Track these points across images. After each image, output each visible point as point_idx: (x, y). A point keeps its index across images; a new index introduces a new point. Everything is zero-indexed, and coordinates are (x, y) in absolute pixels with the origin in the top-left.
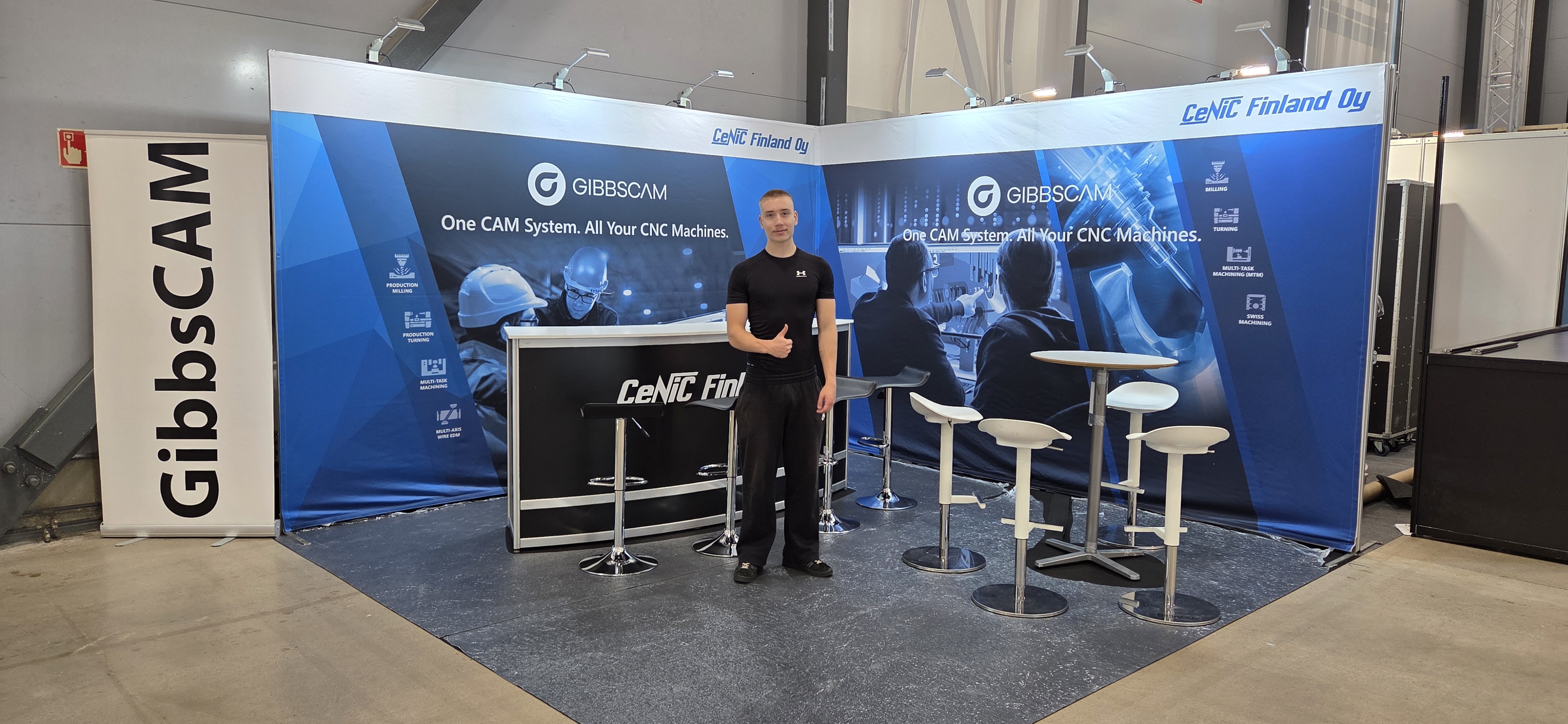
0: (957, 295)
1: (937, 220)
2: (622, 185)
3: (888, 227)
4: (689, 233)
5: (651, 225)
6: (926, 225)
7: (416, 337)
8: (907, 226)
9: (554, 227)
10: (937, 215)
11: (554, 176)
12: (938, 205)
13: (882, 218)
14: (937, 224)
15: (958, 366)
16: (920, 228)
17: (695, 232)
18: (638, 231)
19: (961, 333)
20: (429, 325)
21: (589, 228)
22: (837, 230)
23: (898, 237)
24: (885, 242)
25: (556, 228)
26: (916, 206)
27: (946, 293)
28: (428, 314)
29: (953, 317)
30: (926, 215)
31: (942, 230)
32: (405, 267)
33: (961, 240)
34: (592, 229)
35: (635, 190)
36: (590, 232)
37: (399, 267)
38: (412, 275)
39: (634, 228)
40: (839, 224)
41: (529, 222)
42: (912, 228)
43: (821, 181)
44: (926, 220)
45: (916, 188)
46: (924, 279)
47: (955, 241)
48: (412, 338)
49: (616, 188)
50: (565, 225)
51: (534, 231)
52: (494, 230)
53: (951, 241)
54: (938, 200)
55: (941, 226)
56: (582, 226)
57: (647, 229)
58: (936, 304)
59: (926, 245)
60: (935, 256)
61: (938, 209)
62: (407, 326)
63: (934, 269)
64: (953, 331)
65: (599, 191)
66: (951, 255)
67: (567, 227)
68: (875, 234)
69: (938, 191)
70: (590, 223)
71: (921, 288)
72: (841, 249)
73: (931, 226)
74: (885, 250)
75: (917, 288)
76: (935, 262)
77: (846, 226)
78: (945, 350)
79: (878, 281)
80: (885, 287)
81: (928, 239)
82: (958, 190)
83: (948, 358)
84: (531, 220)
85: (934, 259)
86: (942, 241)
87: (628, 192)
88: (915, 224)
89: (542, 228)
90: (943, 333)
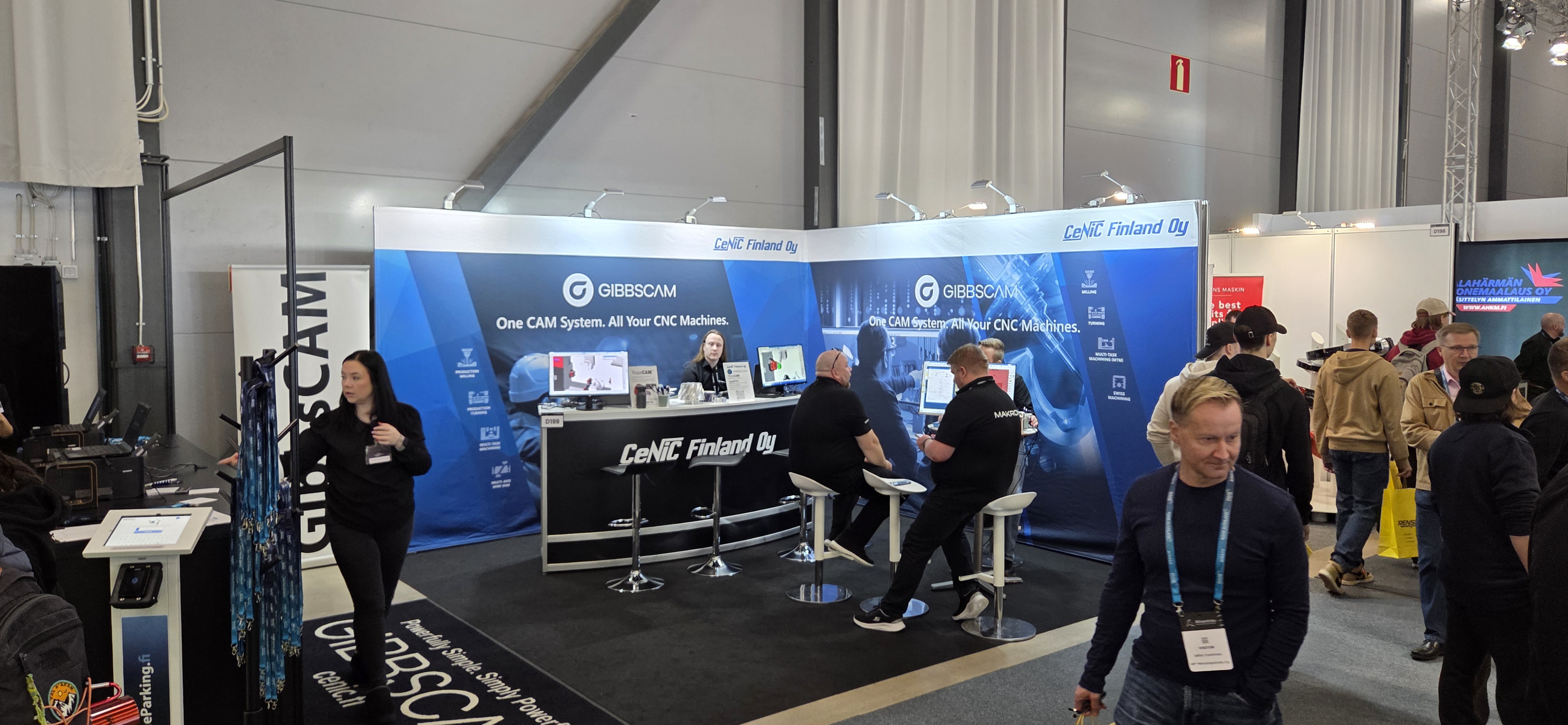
1: (894, 309)
2: (639, 288)
3: (859, 314)
4: (694, 322)
5: (663, 317)
6: (886, 313)
7: (477, 411)
8: (872, 314)
9: (584, 322)
10: (894, 306)
11: (584, 283)
12: (894, 297)
13: (854, 307)
14: (894, 313)
16: (881, 315)
17: (700, 321)
18: (652, 322)
19: (913, 402)
20: (487, 401)
21: (612, 322)
22: (821, 315)
23: (865, 322)
25: (586, 323)
26: (878, 297)
28: (486, 393)
30: (886, 305)
31: (898, 318)
32: (470, 358)
33: (911, 326)
34: (614, 323)
35: (649, 291)
36: (613, 325)
37: (464, 358)
38: (474, 364)
39: (649, 320)
40: (822, 311)
41: (564, 320)
43: (808, 275)
44: (886, 309)
45: (878, 282)
46: (885, 357)
47: (907, 327)
48: (474, 411)
49: (634, 290)
50: (593, 320)
51: (568, 327)
52: (537, 327)
53: (904, 327)
54: (894, 294)
55: (897, 315)
56: (605, 321)
57: (659, 321)
58: (894, 377)
59: (886, 329)
61: (894, 301)
62: (471, 402)
63: (892, 349)
65: (619, 293)
66: (904, 338)
67: (595, 323)
68: (849, 319)
69: (894, 286)
70: (613, 318)
71: (883, 365)
72: (825, 331)
73: (889, 315)
74: (857, 332)
75: (880, 364)
76: (893, 343)
77: (828, 312)
80: (857, 363)
81: (887, 324)
82: (908, 286)
84: (566, 318)
85: (892, 341)
86: (898, 326)
87: (644, 292)
88: (878, 313)
89: (574, 324)
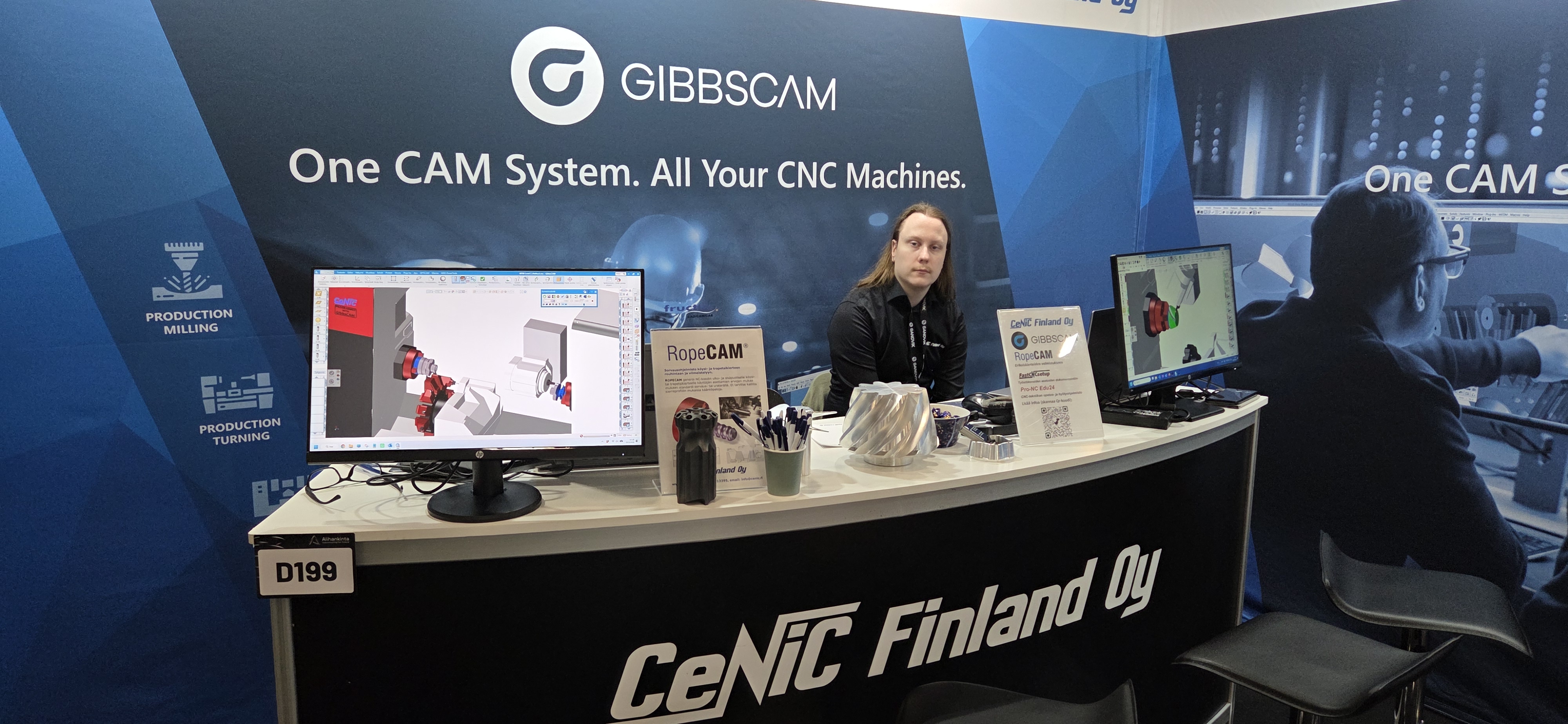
0: (1519, 325)
1: (1471, 143)
2: (736, 80)
3: (1324, 164)
4: (882, 180)
5: (802, 166)
6: (1435, 154)
7: (235, 432)
8: (1376, 158)
9: (576, 173)
10: (1472, 132)
11: (576, 57)
12: (1475, 107)
13: (1308, 141)
14: (1469, 154)
15: (1510, 494)
16: (1416, 162)
17: (895, 179)
18: (770, 178)
19: (1525, 416)
20: (266, 402)
21: (661, 172)
22: (1192, 168)
23: (1350, 183)
24: (1313, 194)
25: (582, 175)
26: (1407, 111)
27: (1486, 318)
28: (264, 379)
29: (1504, 379)
30: (1438, 133)
31: (1486, 168)
32: (194, 273)
33: (1544, 193)
34: (667, 176)
35: (765, 90)
36: (662, 183)
37: (179, 273)
38: (215, 292)
39: (762, 172)
40: (1197, 155)
41: (515, 162)
42: (1393, 162)
43: (1162, 67)
44: (1437, 144)
45: (1412, 68)
46: (1420, 281)
47: (1524, 194)
48: (225, 434)
49: (723, 86)
50: (604, 169)
51: (529, 183)
52: (428, 180)
53: (1510, 194)
54: (1477, 96)
55: (1482, 157)
56: (643, 170)
57: (791, 174)
58: (1450, 342)
59: (1431, 203)
60: (1457, 228)
61: (1474, 118)
62: (209, 407)
63: (1453, 259)
64: (1501, 409)
65: (682, 92)
66: (1507, 231)
67: (609, 173)
68: (1288, 177)
69: (1479, 73)
70: (662, 162)
71: (1409, 303)
72: (1202, 208)
73: (1449, 158)
74: (1313, 211)
75: (1395, 301)
76: (1457, 243)
77: (1215, 159)
78: (1470, 450)
79: (1289, 277)
80: (1307, 292)
81: (1438, 188)
82: (1544, 68)
83: (1479, 471)
84: (521, 157)
85: (1456, 235)
86: (1483, 193)
87: (749, 95)
88: (1402, 155)
89: (547, 176)
90: (1466, 410)
